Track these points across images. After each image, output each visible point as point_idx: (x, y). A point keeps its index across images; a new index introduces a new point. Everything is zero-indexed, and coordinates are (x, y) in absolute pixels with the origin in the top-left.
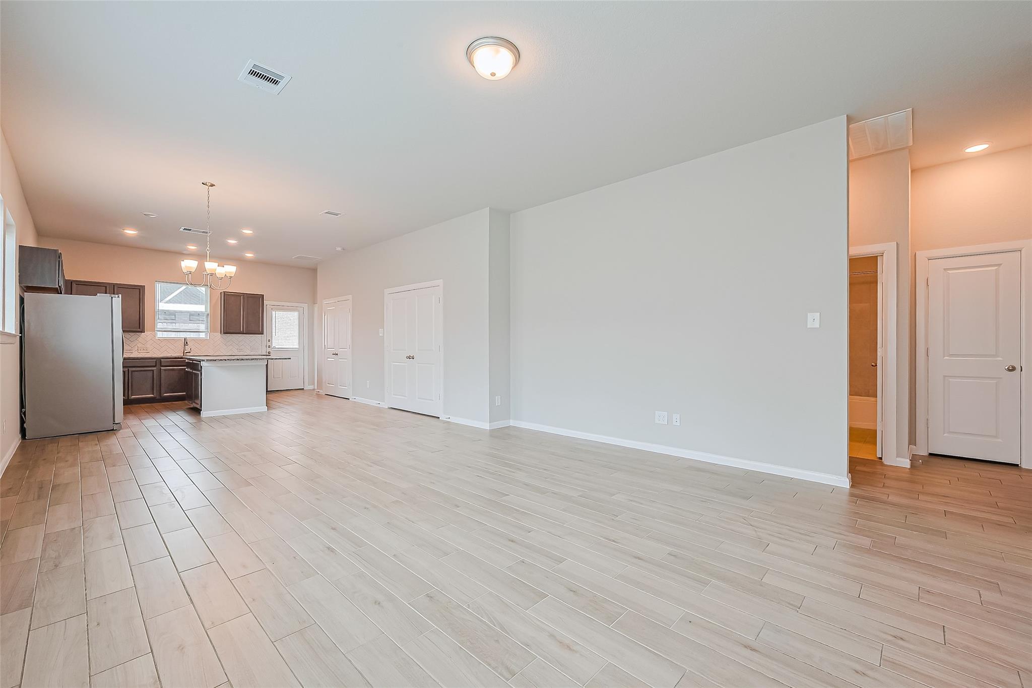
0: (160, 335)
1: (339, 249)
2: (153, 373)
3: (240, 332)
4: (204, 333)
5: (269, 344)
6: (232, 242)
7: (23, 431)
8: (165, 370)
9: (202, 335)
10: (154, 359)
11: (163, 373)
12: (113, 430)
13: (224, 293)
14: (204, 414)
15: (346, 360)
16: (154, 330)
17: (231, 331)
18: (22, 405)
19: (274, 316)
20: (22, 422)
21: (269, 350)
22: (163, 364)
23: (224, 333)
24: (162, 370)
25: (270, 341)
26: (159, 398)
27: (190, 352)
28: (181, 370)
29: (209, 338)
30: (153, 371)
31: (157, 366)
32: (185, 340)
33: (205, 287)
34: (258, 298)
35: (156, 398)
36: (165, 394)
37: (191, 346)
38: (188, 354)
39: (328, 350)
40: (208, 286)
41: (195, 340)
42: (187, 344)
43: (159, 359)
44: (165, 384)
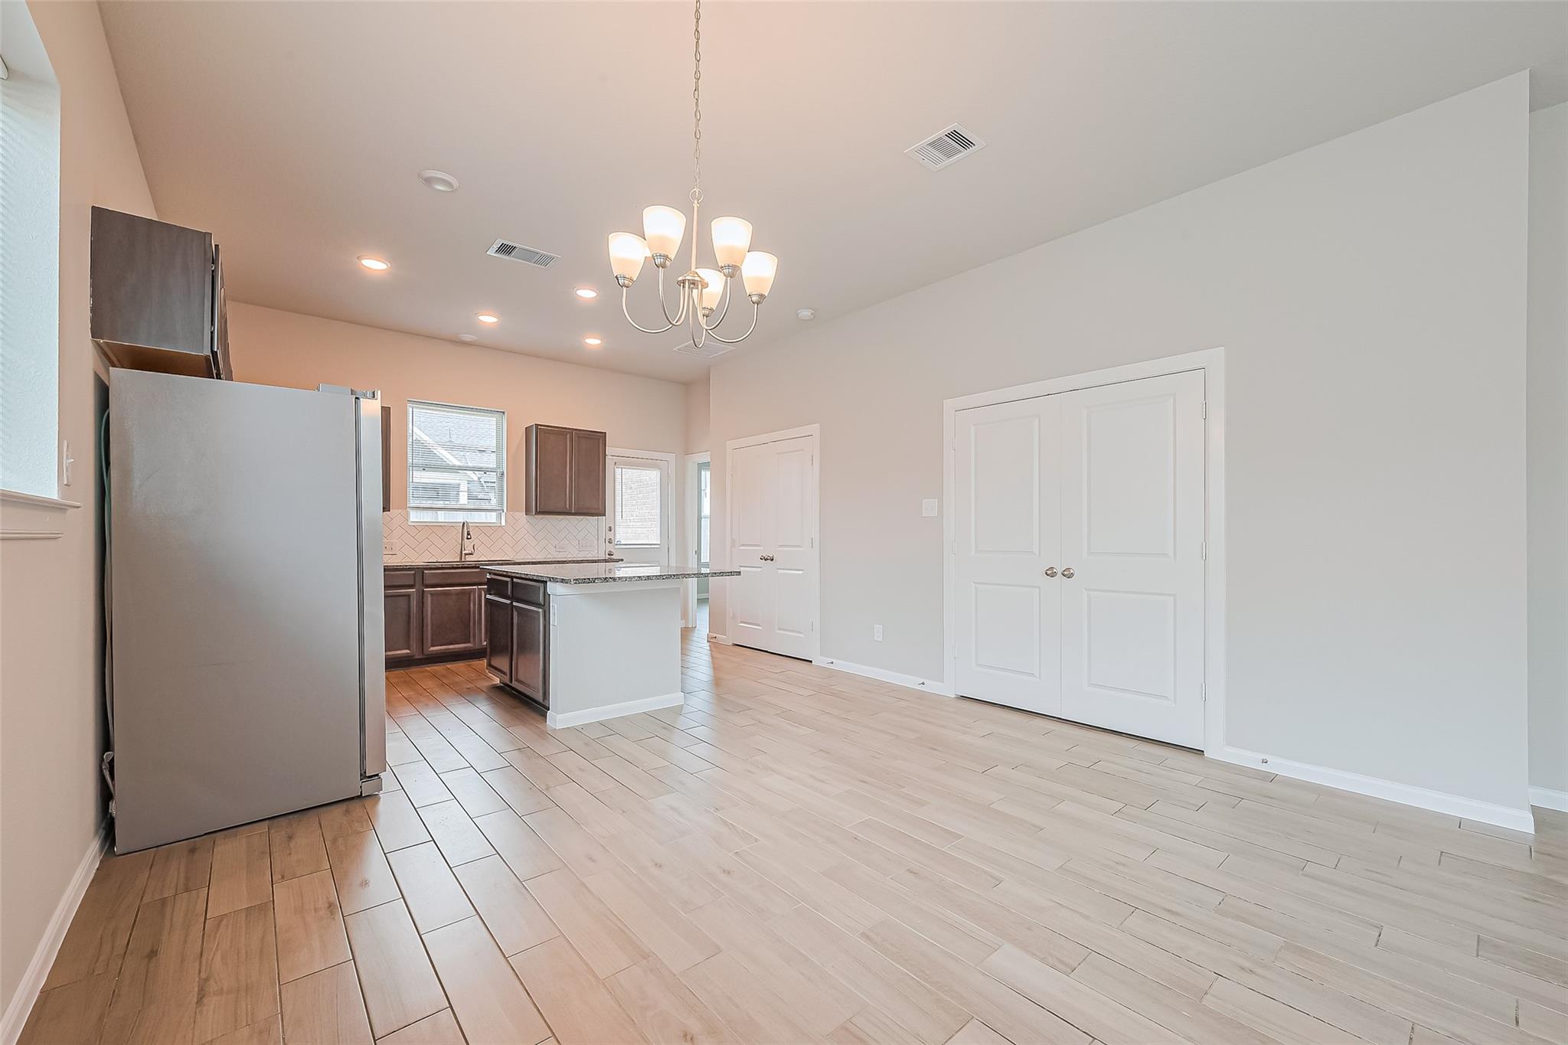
0: (415, 517)
1: (806, 313)
2: (409, 601)
3: (565, 510)
4: (494, 514)
5: (610, 535)
6: (586, 294)
7: (108, 828)
8: (432, 594)
9: (492, 518)
10: (410, 569)
11: (429, 600)
12: (360, 797)
13: (537, 428)
14: (558, 719)
15: (801, 572)
16: (406, 507)
17: (552, 508)
18: (106, 742)
19: (618, 476)
20: (106, 795)
21: (610, 547)
22: (427, 582)
23: (538, 513)
24: (425, 594)
25: (613, 530)
26: (420, 657)
27: (472, 554)
28: (463, 592)
29: (503, 523)
30: (408, 596)
31: (417, 585)
32: (465, 528)
33: (497, 415)
34: (597, 440)
35: (414, 656)
36: (432, 649)
37: (475, 540)
38: (469, 558)
39: (741, 548)
40: (504, 413)
41: (483, 527)
42: (469, 537)
43: (420, 571)
44: (432, 624)
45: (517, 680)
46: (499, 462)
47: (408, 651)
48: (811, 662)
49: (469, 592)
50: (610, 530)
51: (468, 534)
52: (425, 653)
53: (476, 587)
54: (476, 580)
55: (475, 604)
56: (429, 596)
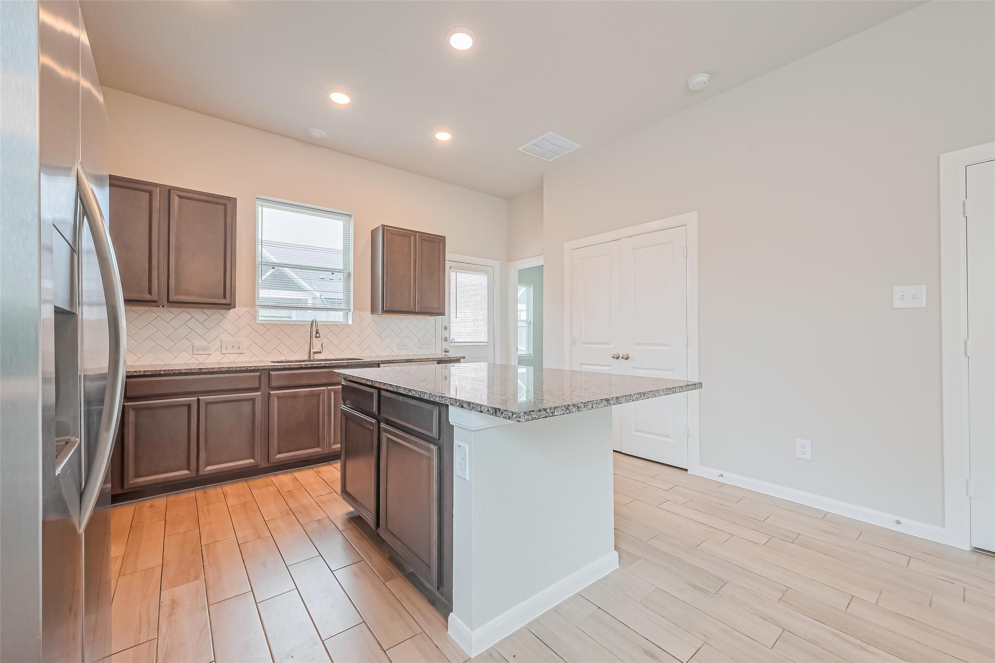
0: (265, 316)
2: (253, 406)
3: (409, 310)
4: (341, 314)
5: (445, 334)
8: (279, 397)
9: (337, 317)
10: (255, 370)
11: (275, 403)
13: (383, 229)
16: (254, 306)
17: (398, 308)
19: (453, 279)
21: (446, 345)
22: (273, 384)
23: (386, 311)
24: (272, 397)
25: (448, 329)
26: (266, 466)
27: (320, 353)
28: (312, 394)
29: (350, 322)
30: (253, 400)
31: (263, 387)
32: (314, 326)
33: (344, 218)
34: (436, 244)
35: (258, 465)
36: (279, 456)
37: (323, 339)
38: (318, 356)
39: (583, 346)
40: (351, 216)
41: (332, 326)
42: (318, 335)
43: (266, 372)
44: (278, 429)
45: (387, 529)
46: (346, 263)
47: (252, 461)
48: (687, 470)
49: (318, 395)
50: (446, 329)
51: (317, 333)
52: (272, 461)
53: (325, 388)
54: (325, 381)
55: (324, 406)
56: (276, 399)
